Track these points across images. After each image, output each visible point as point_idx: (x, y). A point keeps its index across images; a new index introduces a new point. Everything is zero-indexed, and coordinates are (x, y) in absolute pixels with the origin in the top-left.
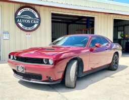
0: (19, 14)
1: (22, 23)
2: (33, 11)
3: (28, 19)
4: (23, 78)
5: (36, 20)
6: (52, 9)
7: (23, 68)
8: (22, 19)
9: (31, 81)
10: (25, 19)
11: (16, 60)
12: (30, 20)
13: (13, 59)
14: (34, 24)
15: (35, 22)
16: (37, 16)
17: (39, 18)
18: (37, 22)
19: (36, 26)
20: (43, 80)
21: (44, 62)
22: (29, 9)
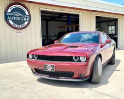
0: (9, 11)
1: (13, 21)
2: (23, 8)
3: (18, 17)
4: (49, 77)
5: (26, 17)
6: (41, 6)
7: (52, 66)
8: (12, 16)
9: (60, 79)
10: (16, 16)
11: (37, 59)
12: (21, 17)
13: (33, 58)
14: (25, 21)
15: (25, 19)
16: (27, 13)
17: (30, 15)
18: (28, 19)
19: (26, 23)
20: (74, 76)
21: (74, 59)
22: (19, 6)
